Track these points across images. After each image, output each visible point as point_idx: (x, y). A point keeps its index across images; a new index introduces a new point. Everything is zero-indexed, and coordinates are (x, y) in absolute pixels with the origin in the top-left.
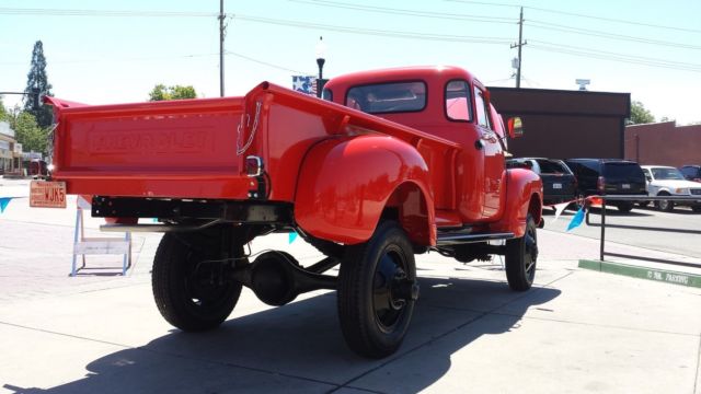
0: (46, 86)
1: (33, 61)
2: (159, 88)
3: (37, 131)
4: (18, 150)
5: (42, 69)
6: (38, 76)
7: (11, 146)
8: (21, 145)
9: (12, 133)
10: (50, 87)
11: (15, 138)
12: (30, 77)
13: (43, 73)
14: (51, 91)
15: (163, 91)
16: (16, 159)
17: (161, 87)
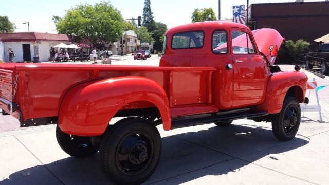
0: (150, 13)
1: (145, 2)
2: (196, 11)
3: (147, 33)
4: (139, 43)
5: (149, 5)
6: (147, 9)
7: (136, 41)
8: (139, 40)
9: (136, 35)
10: (152, 13)
11: (137, 37)
12: (144, 9)
13: (149, 7)
14: (153, 15)
15: (198, 12)
16: (138, 46)
17: (197, 9)
